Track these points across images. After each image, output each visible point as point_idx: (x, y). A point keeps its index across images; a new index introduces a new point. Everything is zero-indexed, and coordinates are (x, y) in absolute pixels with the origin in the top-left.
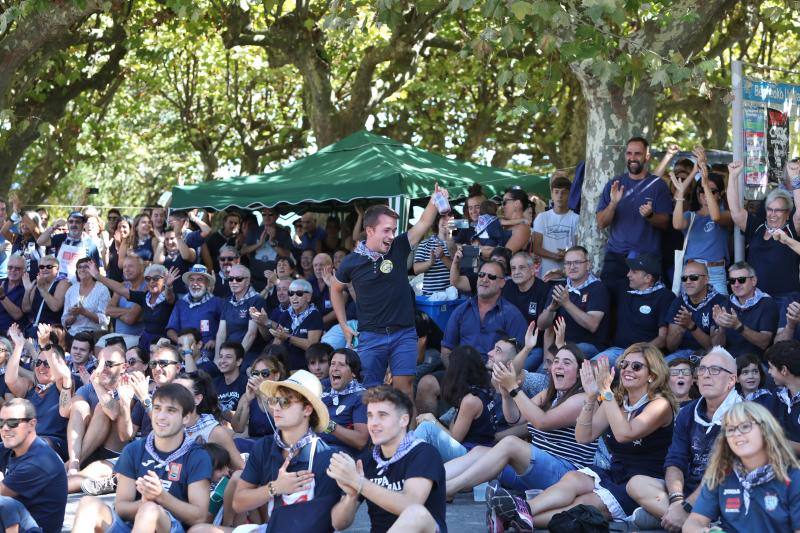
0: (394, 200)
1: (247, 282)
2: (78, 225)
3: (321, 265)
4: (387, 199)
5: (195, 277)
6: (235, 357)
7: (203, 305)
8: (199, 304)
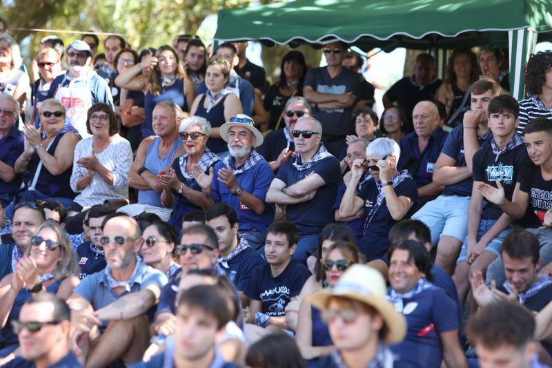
0: (515, 33)
1: (317, 139)
2: (80, 60)
3: (422, 116)
4: (507, 33)
5: (237, 130)
6: (287, 243)
7: (245, 172)
8: (240, 171)
